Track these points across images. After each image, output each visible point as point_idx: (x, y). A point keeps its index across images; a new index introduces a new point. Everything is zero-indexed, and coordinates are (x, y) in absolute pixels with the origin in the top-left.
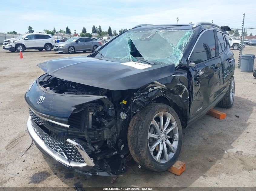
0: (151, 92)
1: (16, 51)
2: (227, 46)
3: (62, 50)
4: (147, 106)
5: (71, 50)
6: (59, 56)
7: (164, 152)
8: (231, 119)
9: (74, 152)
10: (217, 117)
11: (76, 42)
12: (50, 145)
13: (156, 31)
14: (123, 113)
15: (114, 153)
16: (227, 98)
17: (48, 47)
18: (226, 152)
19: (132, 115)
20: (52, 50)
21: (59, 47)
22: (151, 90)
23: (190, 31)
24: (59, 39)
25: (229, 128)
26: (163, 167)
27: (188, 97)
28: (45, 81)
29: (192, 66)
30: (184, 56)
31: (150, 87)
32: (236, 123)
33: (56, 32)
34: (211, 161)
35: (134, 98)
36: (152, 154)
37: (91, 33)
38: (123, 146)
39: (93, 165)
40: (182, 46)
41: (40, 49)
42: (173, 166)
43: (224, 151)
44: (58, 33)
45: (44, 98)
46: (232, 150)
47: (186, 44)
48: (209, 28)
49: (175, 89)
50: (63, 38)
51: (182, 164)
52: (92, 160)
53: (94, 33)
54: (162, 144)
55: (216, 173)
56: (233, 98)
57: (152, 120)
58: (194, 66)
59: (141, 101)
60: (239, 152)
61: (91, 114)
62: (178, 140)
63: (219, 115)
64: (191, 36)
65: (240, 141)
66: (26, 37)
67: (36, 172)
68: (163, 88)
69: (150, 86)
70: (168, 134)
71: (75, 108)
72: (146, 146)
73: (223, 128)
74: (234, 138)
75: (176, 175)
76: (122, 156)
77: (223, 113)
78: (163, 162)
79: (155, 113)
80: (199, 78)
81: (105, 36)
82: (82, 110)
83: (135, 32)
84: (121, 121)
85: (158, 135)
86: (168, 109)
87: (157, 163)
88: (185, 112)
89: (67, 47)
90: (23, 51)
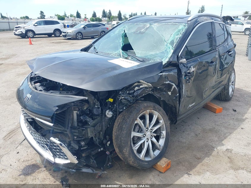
0: (136, 91)
1: (26, 37)
2: (227, 38)
3: (70, 36)
4: (133, 104)
5: (79, 36)
6: (67, 42)
7: (150, 149)
8: (228, 113)
9: (58, 149)
10: (214, 111)
11: (84, 28)
12: (38, 141)
13: (151, 24)
14: (109, 111)
15: (99, 150)
16: (226, 91)
17: (57, 33)
18: (215, 150)
19: (118, 113)
20: (61, 35)
21: (67, 33)
22: (137, 88)
23: (184, 24)
24: (69, 24)
25: (224, 123)
26: (146, 164)
27: (178, 95)
28: (36, 77)
29: (183, 62)
30: (174, 53)
31: (136, 86)
32: (232, 118)
33: (66, 16)
34: (199, 159)
35: (120, 97)
36: (135, 152)
37: (101, 17)
38: (109, 142)
39: (76, 162)
40: (174, 41)
41: (50, 35)
42: (158, 163)
43: (214, 147)
44: (68, 17)
45: (31, 96)
46: (222, 147)
47: (178, 39)
48: (207, 20)
49: (163, 87)
50: (73, 23)
51: (167, 162)
52: (75, 157)
53: (104, 17)
54: (147, 141)
55: (201, 171)
56: (232, 91)
57: (136, 119)
58: (186, 62)
59: (127, 99)
60: (229, 149)
61: (75, 112)
62: (165, 137)
63: (215, 109)
64: (184, 31)
65: (232, 138)
66: (36, 23)
67: (28, 165)
68: (150, 86)
69: (136, 84)
70: (154, 132)
71: (57, 108)
72: (129, 145)
73: (217, 123)
74: (227, 135)
75: (160, 172)
76: (108, 153)
77: (219, 107)
78: (148, 159)
79: (140, 111)
80: (189, 75)
81: (114, 20)
82: (65, 109)
83: (130, 24)
84: (107, 119)
85: (143, 133)
86: (154, 107)
87: (141, 161)
88: (174, 109)
89: (75, 33)
90: (33, 37)
